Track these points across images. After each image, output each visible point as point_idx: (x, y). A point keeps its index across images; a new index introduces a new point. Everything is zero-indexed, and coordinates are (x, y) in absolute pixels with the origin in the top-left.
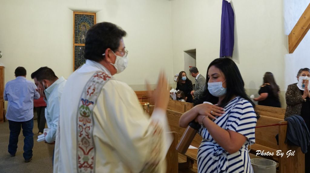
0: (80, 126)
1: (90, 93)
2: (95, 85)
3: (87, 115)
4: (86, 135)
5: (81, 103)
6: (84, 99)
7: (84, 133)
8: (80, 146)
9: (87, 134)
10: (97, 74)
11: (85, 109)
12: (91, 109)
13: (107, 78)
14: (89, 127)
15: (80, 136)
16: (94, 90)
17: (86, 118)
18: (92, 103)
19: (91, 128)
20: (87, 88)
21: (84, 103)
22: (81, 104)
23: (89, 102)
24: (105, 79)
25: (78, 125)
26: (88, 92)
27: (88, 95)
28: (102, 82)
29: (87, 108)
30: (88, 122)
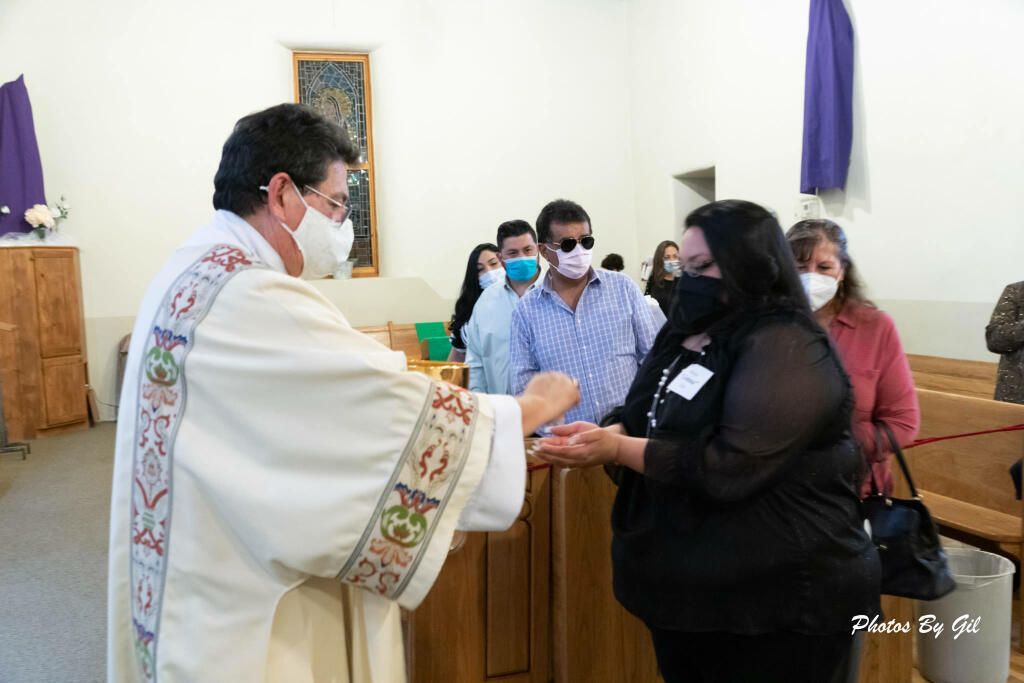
0: (144, 412)
1: (178, 309)
2: (196, 285)
3: (167, 379)
4: (156, 443)
5: (153, 337)
6: (162, 329)
7: (151, 435)
8: (139, 476)
9: (158, 440)
10: (214, 253)
11: (161, 360)
12: (177, 360)
13: (238, 266)
14: (167, 418)
15: (142, 445)
16: (191, 300)
17: (164, 388)
18: (182, 340)
19: (172, 419)
20: (174, 293)
21: (161, 341)
22: (153, 343)
23: (175, 338)
24: (230, 268)
25: (141, 410)
26: (174, 306)
27: (172, 314)
28: (219, 276)
29: (168, 357)
30: (166, 402)
